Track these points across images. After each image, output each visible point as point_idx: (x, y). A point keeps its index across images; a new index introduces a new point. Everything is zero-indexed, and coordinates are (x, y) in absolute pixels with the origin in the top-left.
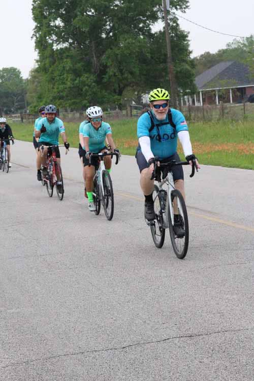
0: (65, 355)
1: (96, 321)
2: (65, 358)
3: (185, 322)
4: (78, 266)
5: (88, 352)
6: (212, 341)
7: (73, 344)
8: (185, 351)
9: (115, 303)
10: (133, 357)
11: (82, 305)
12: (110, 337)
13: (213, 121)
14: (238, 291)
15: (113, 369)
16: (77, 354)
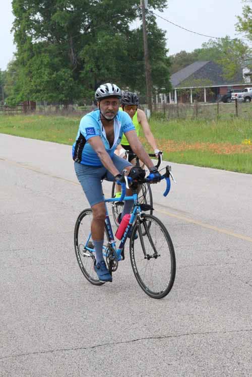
0: (34, 353)
1: (66, 319)
2: (34, 356)
3: (155, 323)
4: (50, 262)
5: (58, 350)
6: (181, 343)
7: (43, 342)
8: (153, 352)
9: (85, 301)
10: (102, 357)
11: (53, 303)
12: (79, 336)
13: (186, 120)
14: (207, 293)
15: (81, 369)
16: (47, 352)
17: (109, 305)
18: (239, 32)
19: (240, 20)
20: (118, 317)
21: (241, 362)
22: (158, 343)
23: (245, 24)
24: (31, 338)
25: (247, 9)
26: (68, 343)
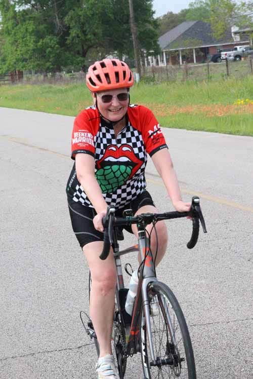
0: (13, 357)
1: (50, 313)
2: (13, 361)
4: (33, 246)
5: (39, 352)
7: (23, 342)
9: (71, 288)
10: (89, 360)
12: (64, 334)
13: (177, 82)
15: (66, 376)
16: (27, 355)
21: (249, 359)
24: (10, 339)
26: (51, 343)
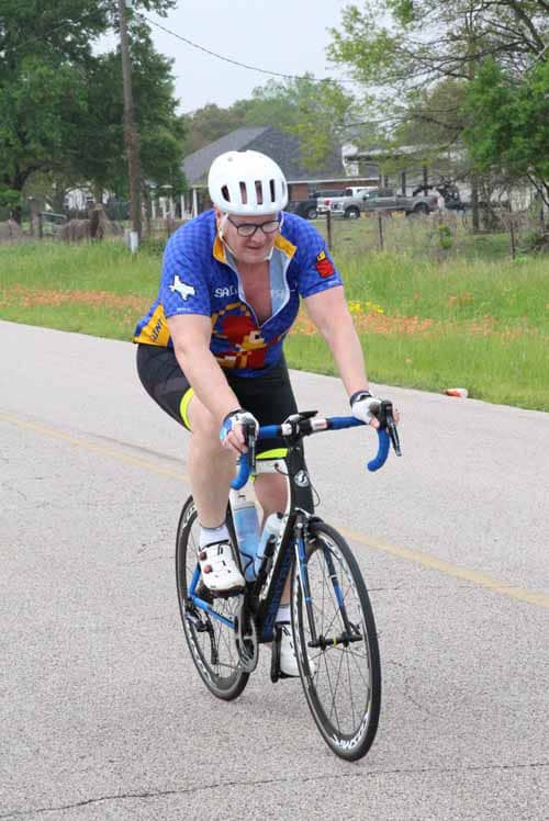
3: (134, 754)
17: (24, 707)
18: (334, 63)
19: (338, 37)
20: (45, 738)
22: (141, 810)
23: (347, 47)
25: (352, 13)
